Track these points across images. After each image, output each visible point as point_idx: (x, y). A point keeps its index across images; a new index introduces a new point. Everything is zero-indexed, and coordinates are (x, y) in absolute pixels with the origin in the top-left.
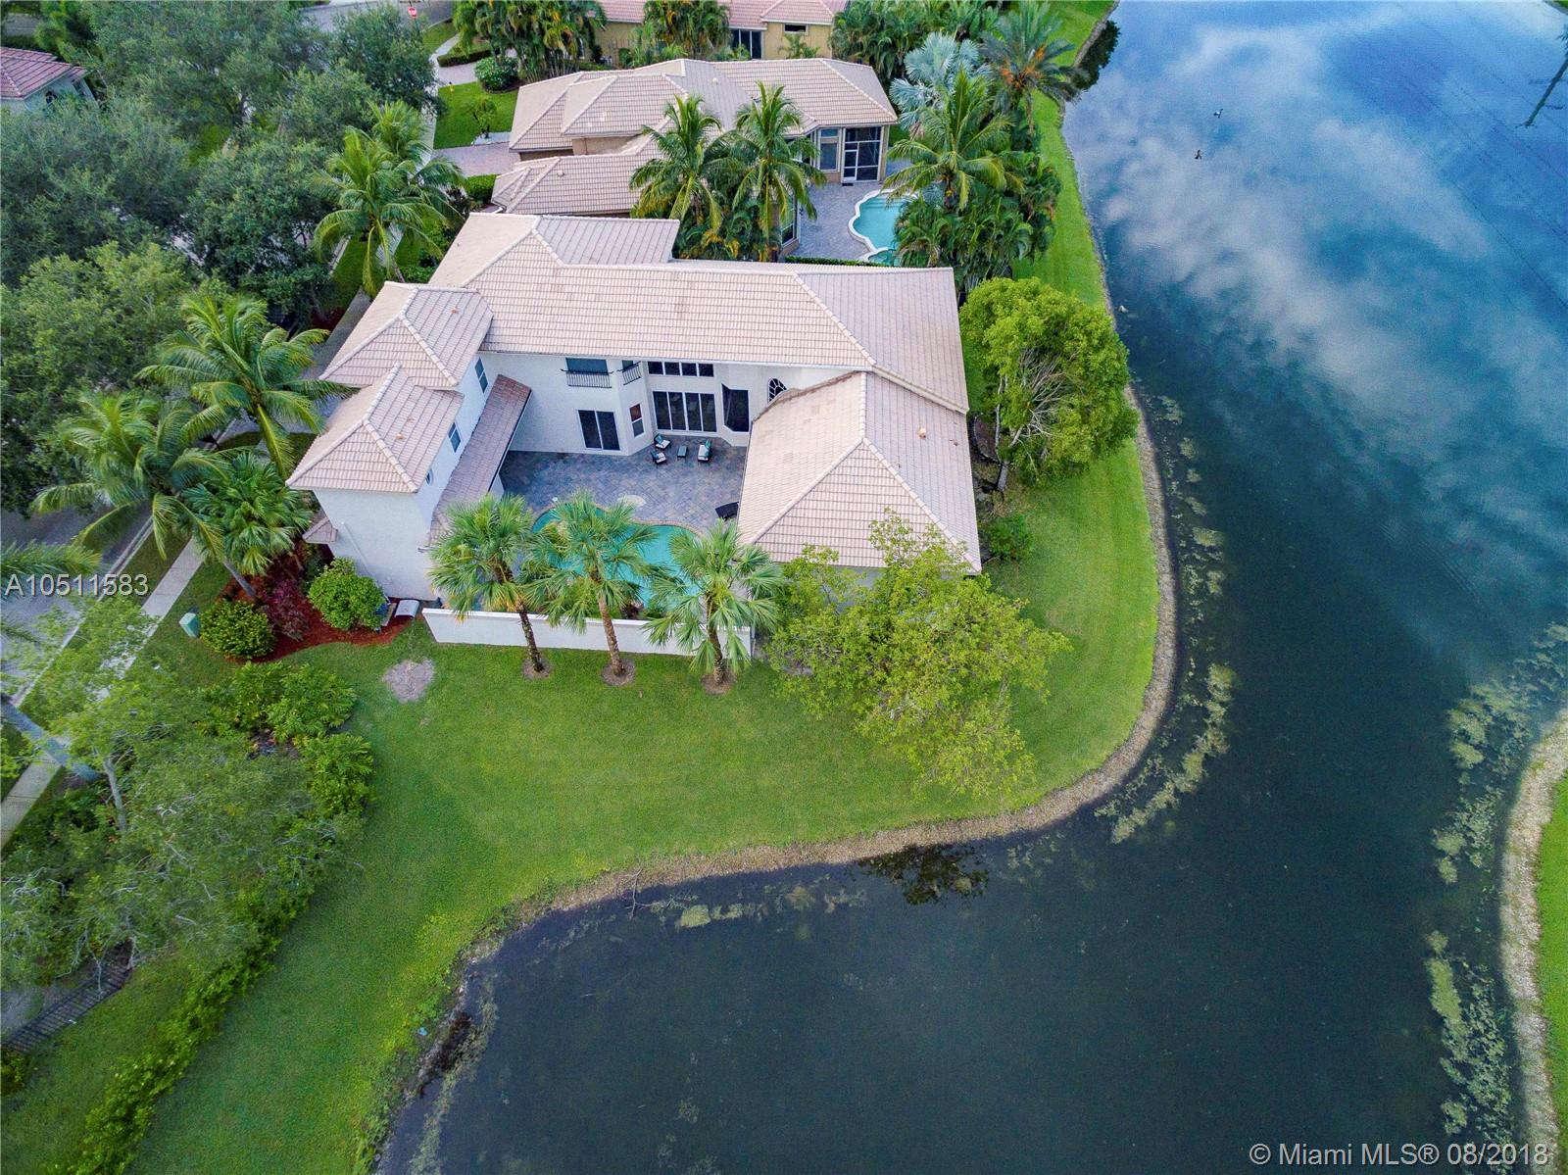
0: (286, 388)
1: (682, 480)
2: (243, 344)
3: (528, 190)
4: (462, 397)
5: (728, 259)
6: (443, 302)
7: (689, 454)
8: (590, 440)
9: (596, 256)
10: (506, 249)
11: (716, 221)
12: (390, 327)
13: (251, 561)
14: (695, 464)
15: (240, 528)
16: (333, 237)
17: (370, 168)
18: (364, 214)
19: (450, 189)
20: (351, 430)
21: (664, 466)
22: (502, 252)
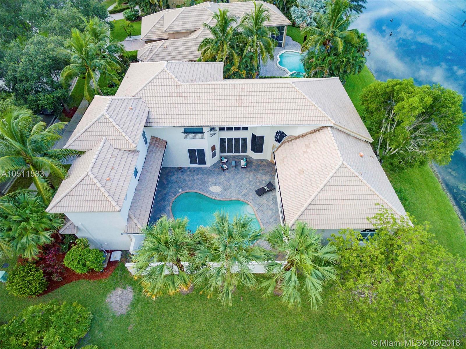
0: (46, 154)
1: (236, 177)
2: (19, 134)
3: (152, 54)
4: (138, 152)
5: (241, 78)
6: (124, 105)
7: (238, 164)
8: (193, 160)
9: (194, 79)
10: (153, 77)
11: (237, 63)
12: (99, 119)
13: (29, 253)
14: (240, 169)
15: (21, 236)
16: (70, 77)
17: (84, 45)
18: (83, 66)
19: (119, 55)
20: (81, 178)
21: (227, 171)
22: (151, 79)
